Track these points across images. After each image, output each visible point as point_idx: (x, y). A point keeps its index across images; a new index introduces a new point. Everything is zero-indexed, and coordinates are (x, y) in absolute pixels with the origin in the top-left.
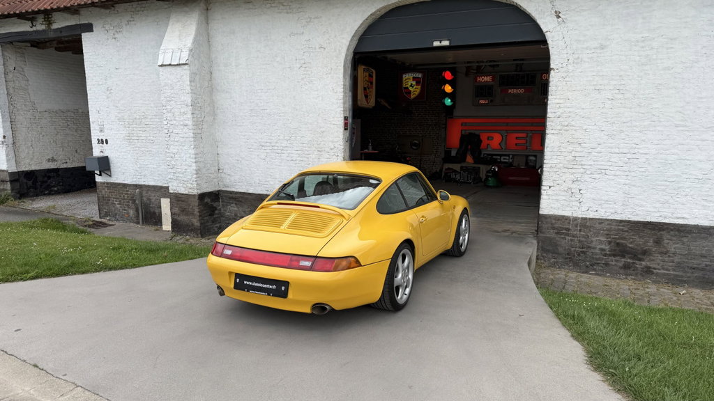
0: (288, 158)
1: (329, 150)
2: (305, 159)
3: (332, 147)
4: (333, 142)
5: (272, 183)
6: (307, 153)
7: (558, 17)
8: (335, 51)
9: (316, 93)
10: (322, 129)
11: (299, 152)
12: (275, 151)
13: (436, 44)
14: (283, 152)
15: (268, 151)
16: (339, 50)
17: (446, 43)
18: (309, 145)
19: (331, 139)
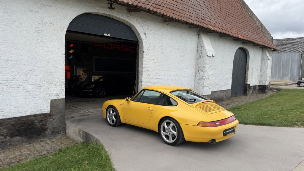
0: (24, 90)
1: (56, 83)
2: (38, 90)
3: (58, 81)
4: (58, 78)
5: (8, 110)
6: (40, 85)
7: (145, 35)
8: (60, 27)
9: (47, 49)
10: (51, 71)
11: (33, 86)
12: (11, 86)
13: (105, 35)
14: (19, 86)
15: (3, 87)
16: (63, 27)
17: (109, 35)
18: (41, 81)
19: (57, 77)
